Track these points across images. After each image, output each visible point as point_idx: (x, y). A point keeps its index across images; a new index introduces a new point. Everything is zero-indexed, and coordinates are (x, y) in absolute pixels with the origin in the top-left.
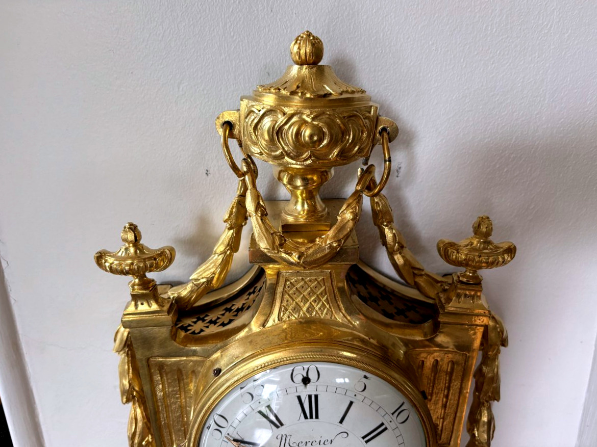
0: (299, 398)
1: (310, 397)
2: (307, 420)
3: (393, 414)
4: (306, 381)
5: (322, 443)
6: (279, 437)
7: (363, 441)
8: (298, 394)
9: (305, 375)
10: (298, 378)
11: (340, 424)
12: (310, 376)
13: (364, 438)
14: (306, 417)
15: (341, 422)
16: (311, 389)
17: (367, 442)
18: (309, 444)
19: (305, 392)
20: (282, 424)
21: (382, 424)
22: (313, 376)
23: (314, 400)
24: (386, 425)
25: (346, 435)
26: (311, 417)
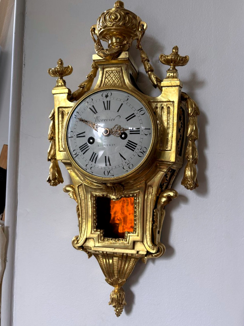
0: (104, 102)
1: (107, 101)
2: (106, 110)
3: (138, 110)
4: (107, 96)
5: (111, 120)
6: (96, 118)
7: (126, 120)
8: (103, 101)
9: (107, 94)
10: (104, 96)
11: (117, 112)
12: (108, 95)
13: (126, 118)
14: (105, 109)
15: (118, 111)
16: (108, 99)
17: (127, 120)
18: (106, 120)
19: (105, 100)
20: (97, 112)
21: (134, 114)
22: (109, 95)
23: (109, 103)
24: (135, 114)
25: (119, 117)
26: (107, 109)
